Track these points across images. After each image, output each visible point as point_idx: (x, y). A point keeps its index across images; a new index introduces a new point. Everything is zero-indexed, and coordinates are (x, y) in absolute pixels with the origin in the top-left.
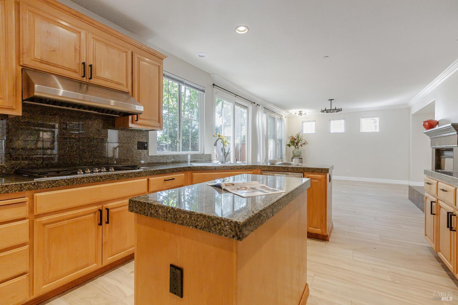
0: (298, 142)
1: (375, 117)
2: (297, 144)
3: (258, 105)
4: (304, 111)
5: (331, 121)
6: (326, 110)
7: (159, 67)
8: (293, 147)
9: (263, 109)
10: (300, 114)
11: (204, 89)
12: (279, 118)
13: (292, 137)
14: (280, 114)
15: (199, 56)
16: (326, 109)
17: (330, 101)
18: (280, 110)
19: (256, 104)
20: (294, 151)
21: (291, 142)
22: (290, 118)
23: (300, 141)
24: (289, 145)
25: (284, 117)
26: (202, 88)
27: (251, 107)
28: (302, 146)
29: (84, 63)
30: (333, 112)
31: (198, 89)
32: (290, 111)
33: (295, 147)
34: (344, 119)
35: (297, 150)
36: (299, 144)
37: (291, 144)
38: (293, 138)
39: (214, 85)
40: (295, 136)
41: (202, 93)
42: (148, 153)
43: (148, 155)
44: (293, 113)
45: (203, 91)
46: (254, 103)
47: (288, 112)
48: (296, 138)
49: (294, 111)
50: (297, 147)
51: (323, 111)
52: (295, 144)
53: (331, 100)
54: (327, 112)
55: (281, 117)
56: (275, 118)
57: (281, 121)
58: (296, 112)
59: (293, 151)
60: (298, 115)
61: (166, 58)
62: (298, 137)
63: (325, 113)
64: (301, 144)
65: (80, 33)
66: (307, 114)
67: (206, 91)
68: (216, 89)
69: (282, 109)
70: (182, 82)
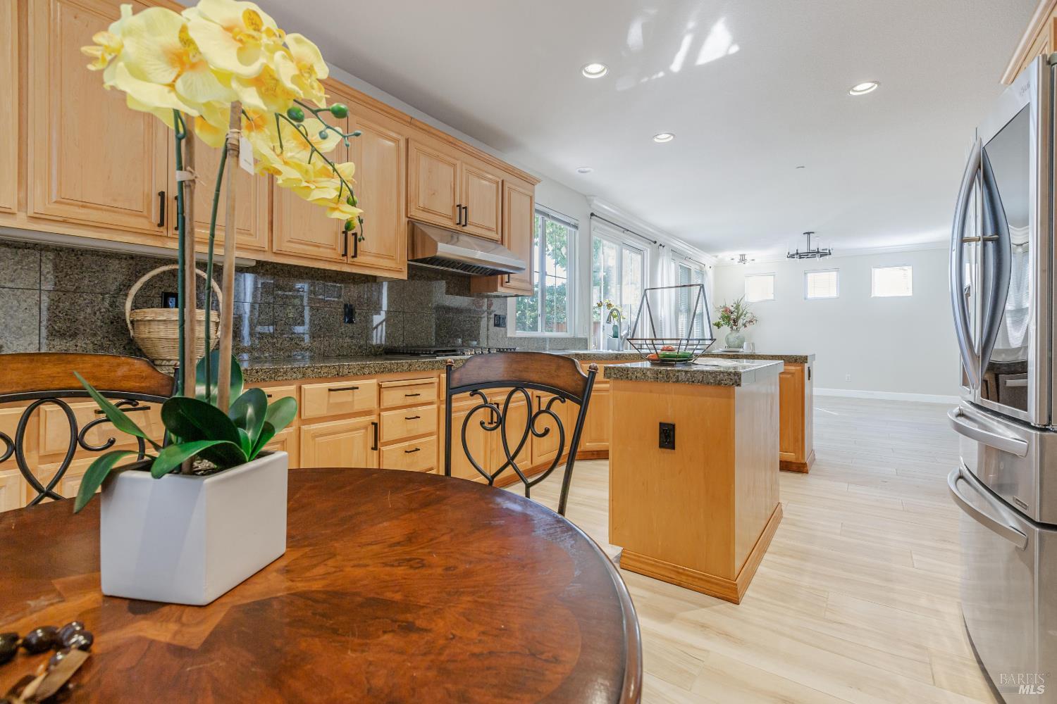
0: (738, 318)
1: (905, 265)
2: (735, 321)
3: (661, 245)
4: (749, 254)
5: (809, 275)
6: (797, 253)
7: (531, 197)
8: (726, 329)
9: (671, 254)
10: (743, 259)
11: (577, 222)
12: (698, 268)
13: (725, 307)
14: (701, 261)
15: (579, 171)
16: (799, 252)
17: (806, 235)
18: (699, 254)
19: (658, 244)
20: (730, 336)
21: (723, 318)
22: (717, 268)
23: (742, 317)
24: (718, 325)
25: (707, 268)
26: (573, 222)
27: (649, 250)
28: (745, 326)
29: (459, 206)
30: (814, 256)
31: (568, 224)
32: (721, 255)
33: (732, 328)
34: (837, 269)
35: (735, 335)
36: (741, 322)
37: (722, 322)
38: (726, 310)
39: (592, 214)
40: (730, 305)
41: (573, 230)
42: (506, 333)
43: (506, 335)
44: (728, 259)
45: (576, 227)
46: (655, 242)
47: (716, 257)
48: (732, 309)
49: (729, 256)
50: (735, 327)
51: (792, 256)
52: (732, 322)
53: (809, 233)
54: (800, 258)
55: (701, 267)
56: (690, 269)
57: (703, 274)
58: (734, 257)
59: (727, 336)
60: (737, 263)
61: (539, 182)
62: (737, 307)
63: (797, 260)
64: (745, 321)
65: (455, 165)
66: (756, 261)
67: (580, 227)
68: (594, 222)
69: (702, 250)
70: (548, 215)
